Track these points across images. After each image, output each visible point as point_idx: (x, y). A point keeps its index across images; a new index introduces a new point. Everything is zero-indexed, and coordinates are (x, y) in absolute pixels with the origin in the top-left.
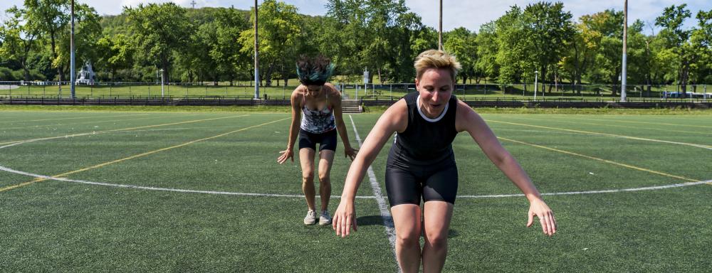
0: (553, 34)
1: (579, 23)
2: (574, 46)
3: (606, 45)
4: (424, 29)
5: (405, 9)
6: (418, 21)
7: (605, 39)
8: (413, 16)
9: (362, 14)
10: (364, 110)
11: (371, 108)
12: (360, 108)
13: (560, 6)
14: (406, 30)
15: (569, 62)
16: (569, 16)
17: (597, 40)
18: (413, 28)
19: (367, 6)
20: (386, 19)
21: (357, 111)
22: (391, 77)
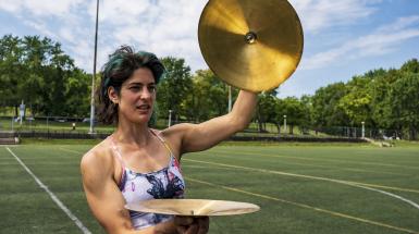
0: (177, 82)
1: (196, 75)
2: (192, 92)
3: (214, 92)
4: (76, 70)
5: (60, 52)
6: (71, 62)
7: (213, 88)
8: (66, 57)
9: (18, 51)
10: (20, 142)
11: (27, 140)
12: (17, 140)
13: (182, 61)
14: (59, 69)
15: (188, 104)
16: (188, 69)
17: (207, 88)
18: (65, 68)
19: (23, 45)
20: (42, 58)
21: (14, 143)
22: (41, 110)
